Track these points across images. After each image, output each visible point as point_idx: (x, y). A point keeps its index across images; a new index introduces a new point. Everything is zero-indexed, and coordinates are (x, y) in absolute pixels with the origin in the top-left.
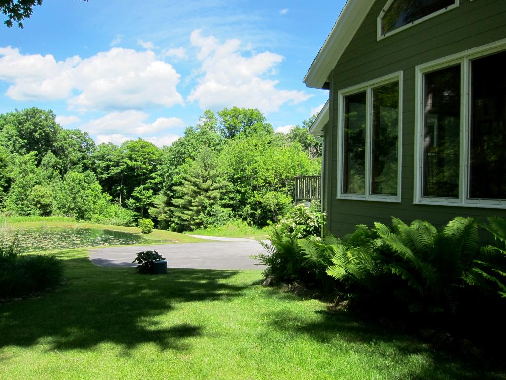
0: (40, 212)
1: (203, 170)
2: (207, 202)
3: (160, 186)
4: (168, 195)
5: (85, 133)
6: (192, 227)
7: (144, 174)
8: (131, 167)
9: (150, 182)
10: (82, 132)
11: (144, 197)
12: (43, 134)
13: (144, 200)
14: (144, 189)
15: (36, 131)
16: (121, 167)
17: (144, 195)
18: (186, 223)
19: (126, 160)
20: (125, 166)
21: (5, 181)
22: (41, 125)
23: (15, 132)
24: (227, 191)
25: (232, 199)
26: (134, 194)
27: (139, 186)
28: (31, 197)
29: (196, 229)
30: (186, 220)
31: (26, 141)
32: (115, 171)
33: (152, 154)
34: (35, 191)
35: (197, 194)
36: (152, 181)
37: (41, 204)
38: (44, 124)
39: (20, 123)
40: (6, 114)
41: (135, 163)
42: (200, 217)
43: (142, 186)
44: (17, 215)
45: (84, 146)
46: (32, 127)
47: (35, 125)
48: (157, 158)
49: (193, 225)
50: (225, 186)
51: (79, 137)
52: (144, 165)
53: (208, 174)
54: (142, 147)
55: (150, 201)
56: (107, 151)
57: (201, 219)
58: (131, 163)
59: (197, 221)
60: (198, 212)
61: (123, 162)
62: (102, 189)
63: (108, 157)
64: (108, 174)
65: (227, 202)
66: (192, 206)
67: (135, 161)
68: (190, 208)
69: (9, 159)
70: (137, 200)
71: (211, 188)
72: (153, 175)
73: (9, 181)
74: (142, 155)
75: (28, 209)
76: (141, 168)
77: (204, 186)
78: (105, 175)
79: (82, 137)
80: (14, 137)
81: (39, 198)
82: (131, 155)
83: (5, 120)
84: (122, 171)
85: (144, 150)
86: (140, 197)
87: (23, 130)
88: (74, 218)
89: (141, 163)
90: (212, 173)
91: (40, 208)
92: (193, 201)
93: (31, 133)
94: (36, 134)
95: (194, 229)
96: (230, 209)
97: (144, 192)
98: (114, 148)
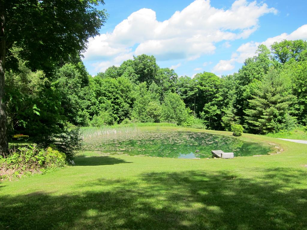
0: (153, 120)
1: (271, 87)
2: (277, 112)
3: (222, 103)
4: (237, 108)
5: (172, 70)
6: (264, 131)
7: (211, 95)
8: (202, 90)
9: (215, 100)
10: (170, 69)
11: (211, 110)
12: (150, 70)
13: (211, 112)
14: (211, 105)
15: (145, 69)
16: (195, 91)
17: (211, 109)
18: (257, 128)
19: (199, 86)
20: (197, 90)
21: (130, 100)
22: (148, 65)
23: (133, 71)
24: (293, 103)
25: (297, 109)
26: (204, 108)
27: (208, 103)
28: (148, 110)
29: (267, 133)
30: (258, 126)
31: (139, 75)
32: (191, 93)
33: (216, 81)
34: (150, 106)
35: (267, 106)
36: (217, 99)
37: (154, 115)
38: (150, 64)
39: (136, 65)
40: (126, 61)
41: (205, 88)
42: (271, 124)
43: (210, 103)
44: (140, 122)
45: (171, 79)
46: (143, 67)
47: (144, 65)
48: (219, 84)
49: (265, 129)
50: (290, 99)
51: (168, 73)
52: (211, 89)
53: (276, 90)
54: (209, 77)
55: (216, 113)
56: (185, 81)
57: (272, 125)
58: (201, 88)
59: (269, 127)
60: (269, 120)
61: (196, 87)
62: (186, 105)
63: (186, 85)
64: (186, 96)
65: (293, 111)
66: (263, 115)
67: (205, 86)
68: (262, 116)
69: (131, 87)
70: (207, 112)
71: (279, 101)
72: (217, 95)
73: (133, 100)
74: (209, 82)
75: (146, 118)
76: (209, 91)
77: (274, 99)
78: (184, 97)
79: (170, 72)
80: (133, 74)
81: (153, 111)
82: (202, 83)
83: (126, 64)
84: (195, 94)
85: (211, 79)
86: (209, 110)
87: (138, 69)
88: (176, 124)
89: (209, 88)
90: (279, 89)
91: (154, 117)
92: (264, 111)
93: (142, 70)
94: (145, 71)
95: (266, 133)
96: (296, 117)
97: (211, 107)
98: (189, 79)
